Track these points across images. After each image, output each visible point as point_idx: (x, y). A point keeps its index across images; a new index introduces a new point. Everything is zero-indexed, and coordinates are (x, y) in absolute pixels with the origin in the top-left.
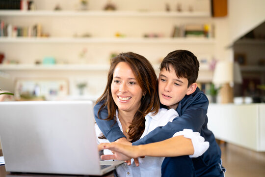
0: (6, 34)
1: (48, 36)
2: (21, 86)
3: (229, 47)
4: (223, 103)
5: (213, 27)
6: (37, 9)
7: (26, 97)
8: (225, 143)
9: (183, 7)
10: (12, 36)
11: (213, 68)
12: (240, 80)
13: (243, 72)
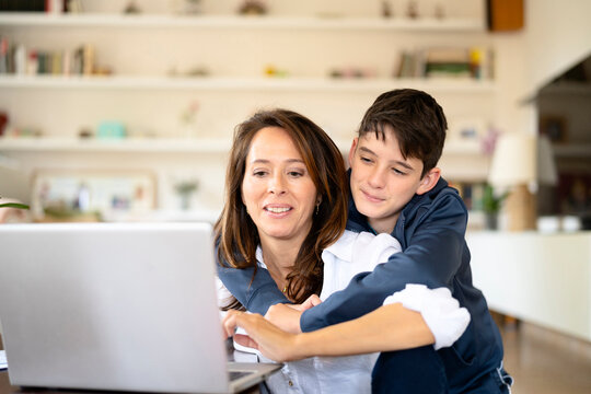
0: (11, 68)
1: (108, 72)
2: (46, 188)
3: (526, 102)
4: (513, 229)
5: (491, 55)
6: (83, 10)
7: (57, 213)
8: (518, 323)
9: (420, 9)
10: (27, 72)
11: (489, 148)
12: (551, 177)
13: (559, 160)
